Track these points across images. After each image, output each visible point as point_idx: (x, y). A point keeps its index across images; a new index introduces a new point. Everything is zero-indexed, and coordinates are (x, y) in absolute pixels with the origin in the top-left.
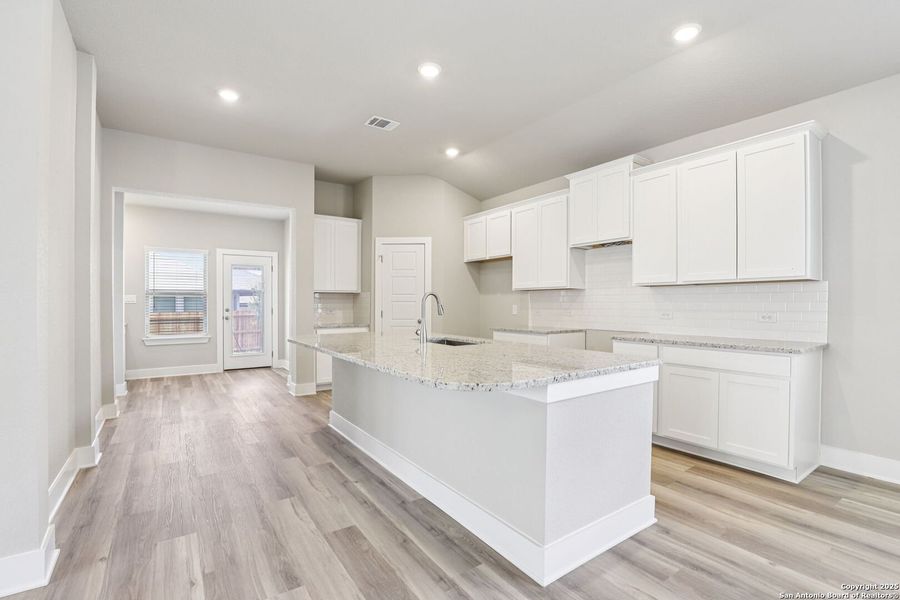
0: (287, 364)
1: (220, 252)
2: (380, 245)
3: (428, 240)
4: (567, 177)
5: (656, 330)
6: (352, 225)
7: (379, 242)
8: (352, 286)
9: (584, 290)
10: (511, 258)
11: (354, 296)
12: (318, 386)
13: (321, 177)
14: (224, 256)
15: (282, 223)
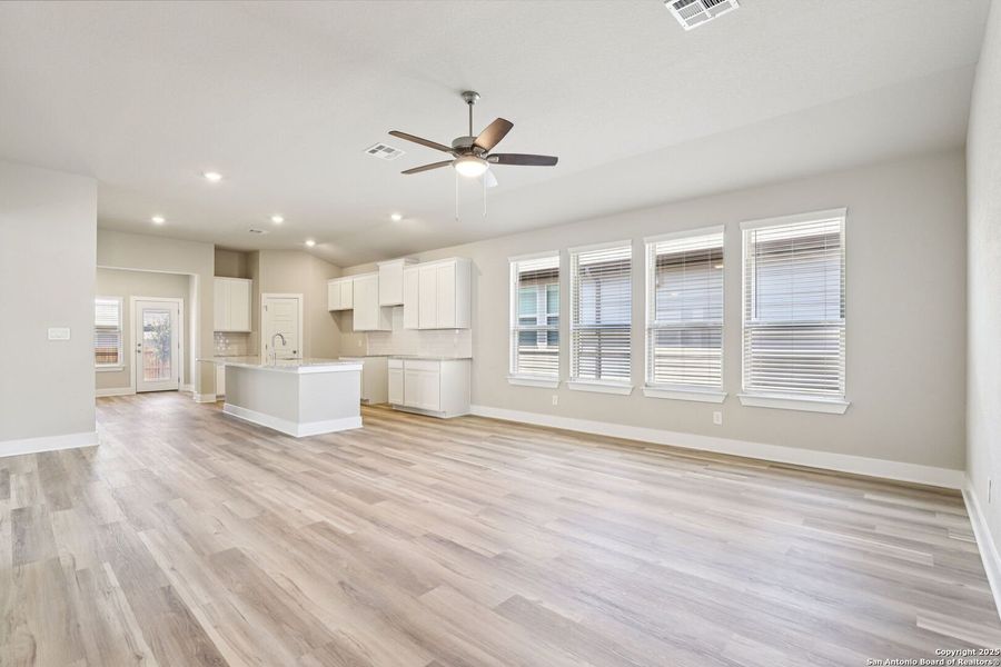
0: (192, 387)
1: (133, 299)
2: (265, 298)
3: (301, 296)
4: (378, 264)
5: (420, 355)
6: (245, 283)
7: (264, 296)
8: (245, 327)
9: (390, 332)
10: (352, 310)
11: (246, 334)
12: (217, 397)
13: (219, 250)
14: (138, 303)
15: (187, 278)
